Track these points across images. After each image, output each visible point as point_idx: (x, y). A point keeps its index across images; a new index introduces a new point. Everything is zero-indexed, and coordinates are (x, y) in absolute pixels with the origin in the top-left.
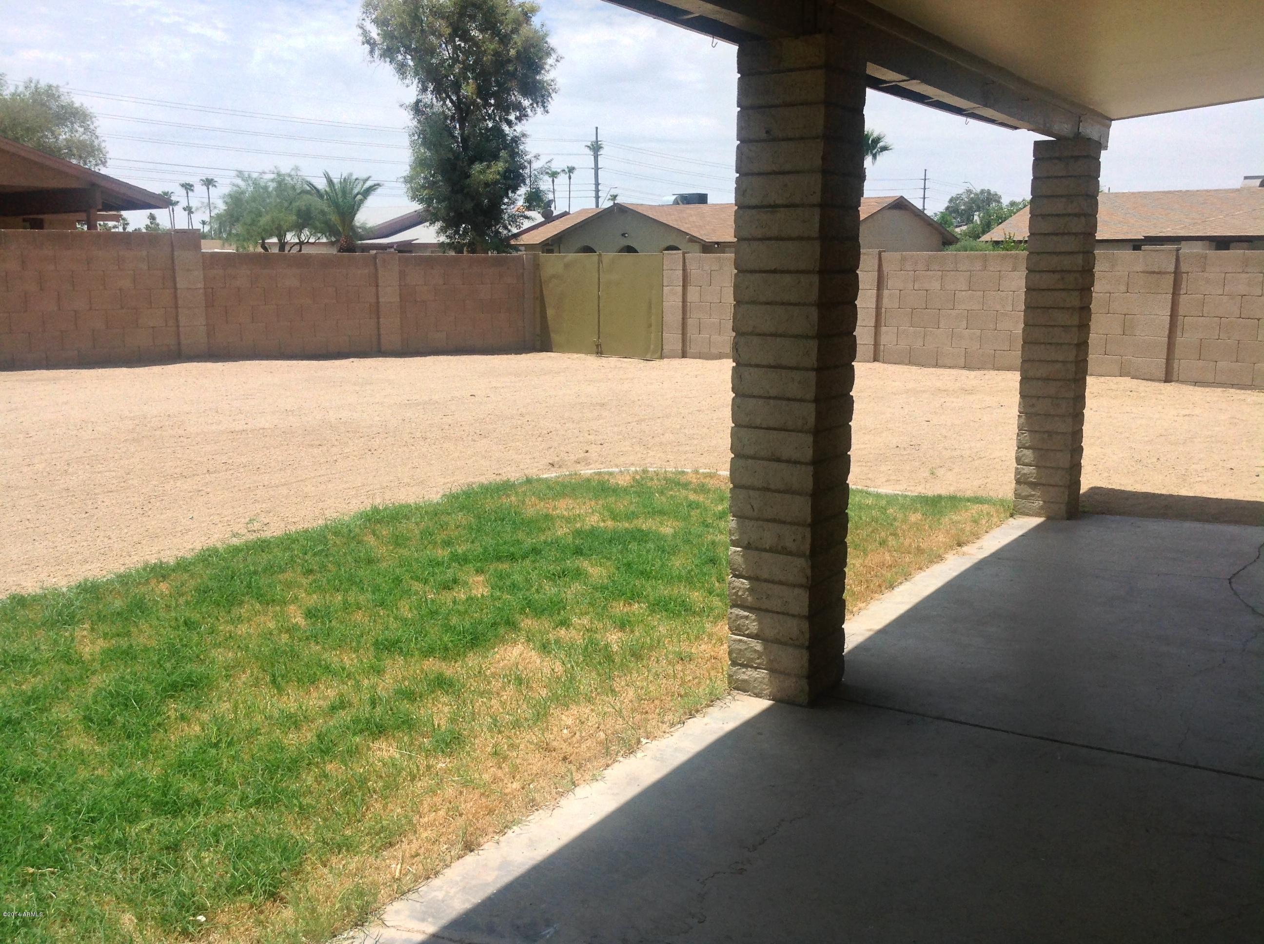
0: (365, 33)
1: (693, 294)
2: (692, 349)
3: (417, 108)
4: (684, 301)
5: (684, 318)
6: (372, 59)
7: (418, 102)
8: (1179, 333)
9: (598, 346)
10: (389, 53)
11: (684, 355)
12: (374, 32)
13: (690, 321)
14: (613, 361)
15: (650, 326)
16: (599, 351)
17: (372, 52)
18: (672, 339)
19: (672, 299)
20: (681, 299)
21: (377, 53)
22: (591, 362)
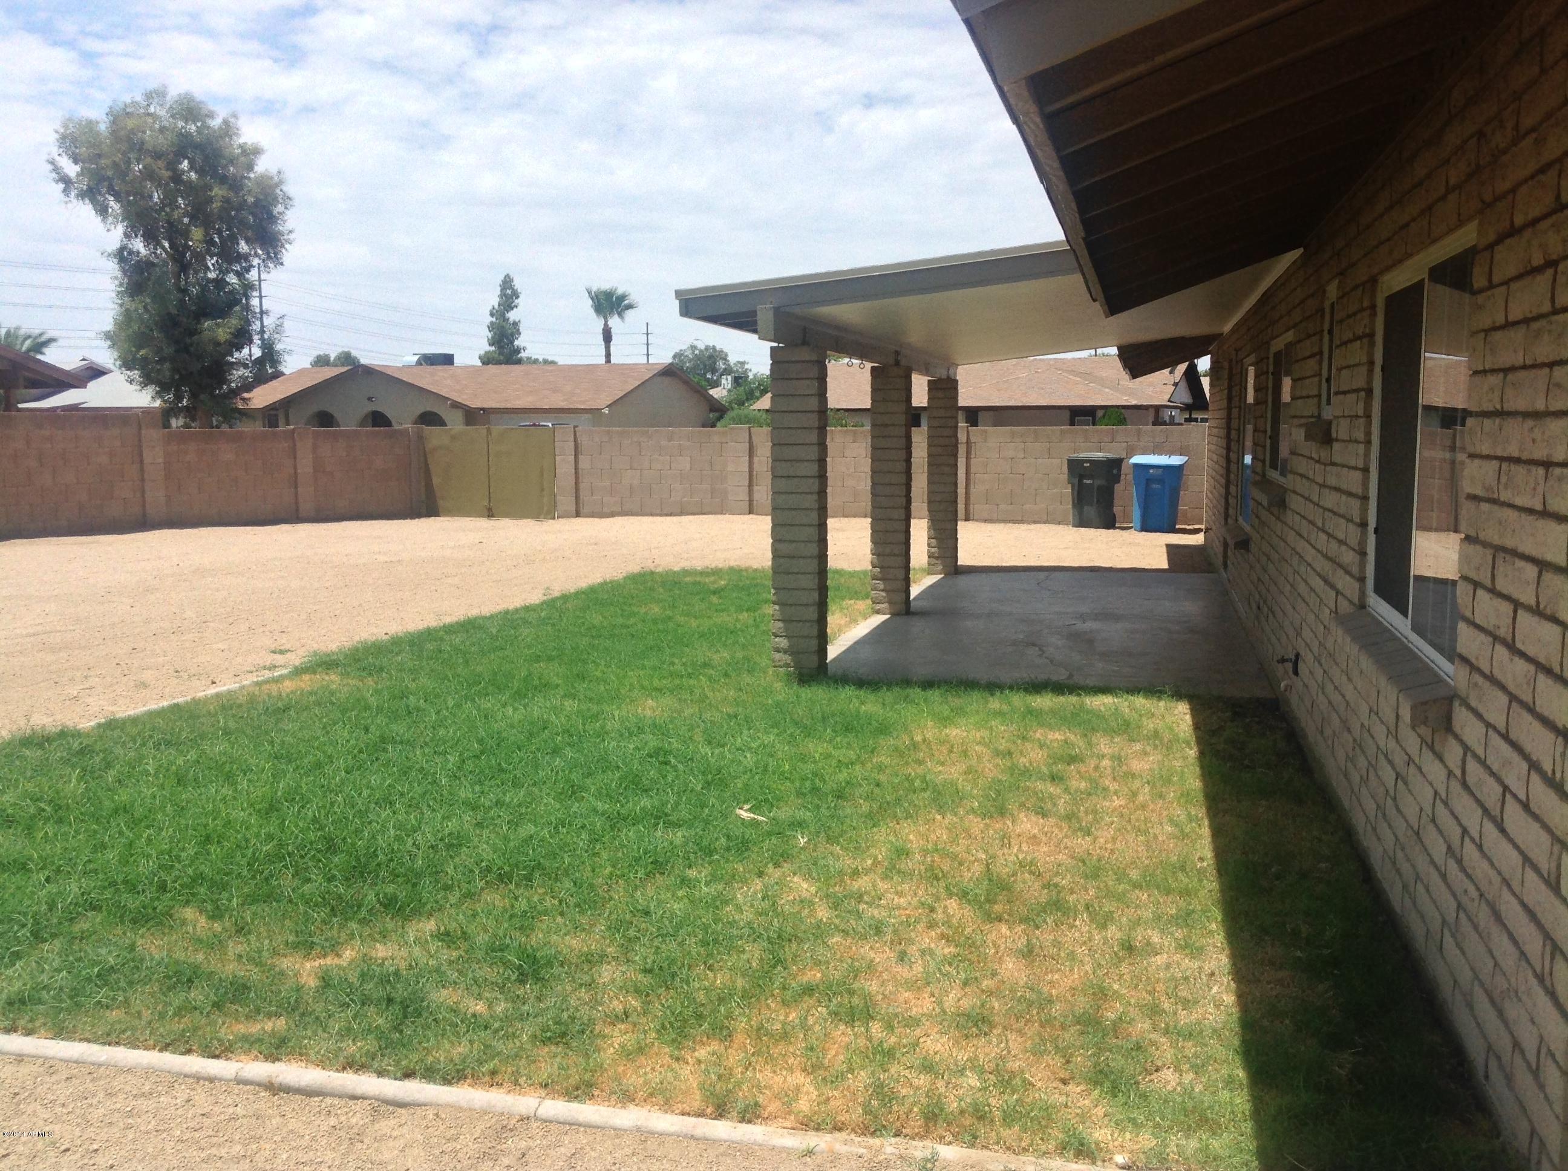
0: (56, 169)
1: (584, 463)
2: (585, 510)
3: (122, 255)
4: (576, 468)
5: (577, 483)
6: (67, 199)
7: (123, 248)
8: (972, 486)
9: (490, 509)
10: (90, 194)
11: (578, 515)
12: (72, 170)
13: (582, 486)
14: (506, 522)
15: (543, 490)
16: (490, 514)
17: (66, 191)
18: (566, 501)
19: (565, 466)
20: (573, 466)
21: (73, 194)
22: (483, 523)
